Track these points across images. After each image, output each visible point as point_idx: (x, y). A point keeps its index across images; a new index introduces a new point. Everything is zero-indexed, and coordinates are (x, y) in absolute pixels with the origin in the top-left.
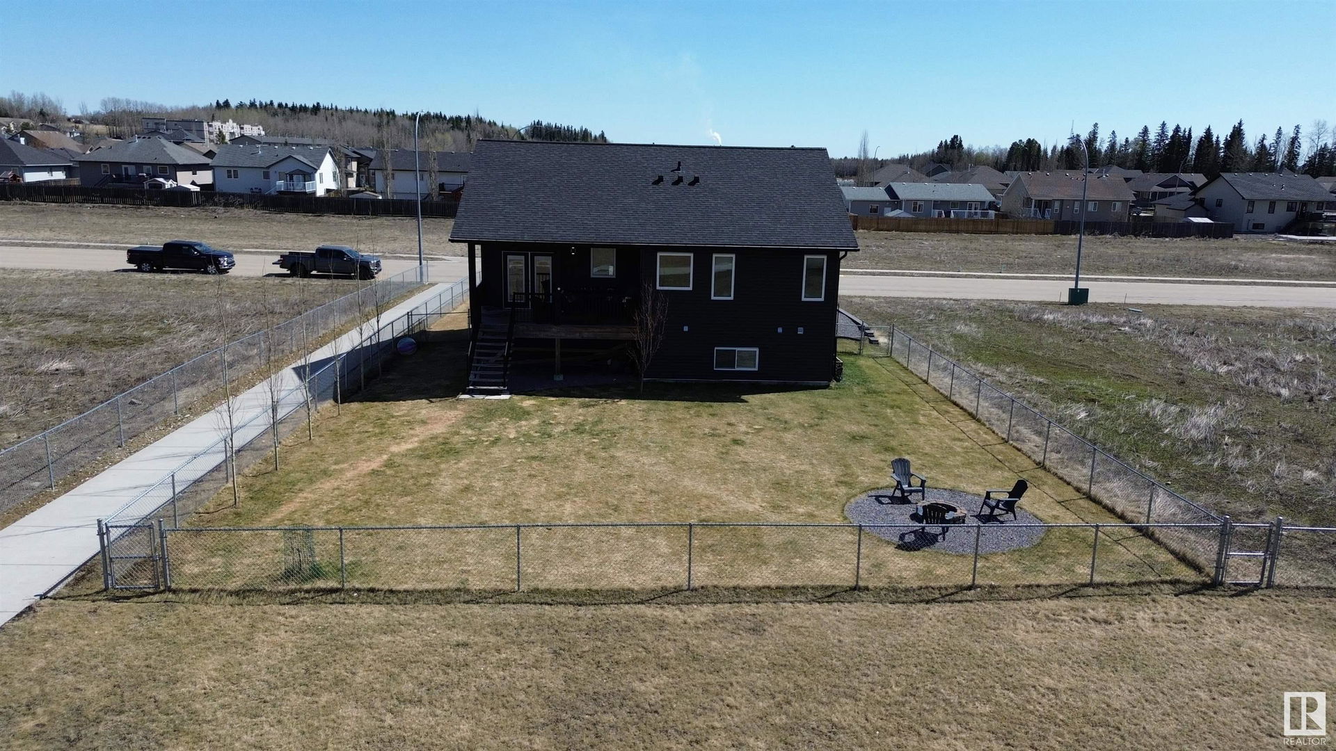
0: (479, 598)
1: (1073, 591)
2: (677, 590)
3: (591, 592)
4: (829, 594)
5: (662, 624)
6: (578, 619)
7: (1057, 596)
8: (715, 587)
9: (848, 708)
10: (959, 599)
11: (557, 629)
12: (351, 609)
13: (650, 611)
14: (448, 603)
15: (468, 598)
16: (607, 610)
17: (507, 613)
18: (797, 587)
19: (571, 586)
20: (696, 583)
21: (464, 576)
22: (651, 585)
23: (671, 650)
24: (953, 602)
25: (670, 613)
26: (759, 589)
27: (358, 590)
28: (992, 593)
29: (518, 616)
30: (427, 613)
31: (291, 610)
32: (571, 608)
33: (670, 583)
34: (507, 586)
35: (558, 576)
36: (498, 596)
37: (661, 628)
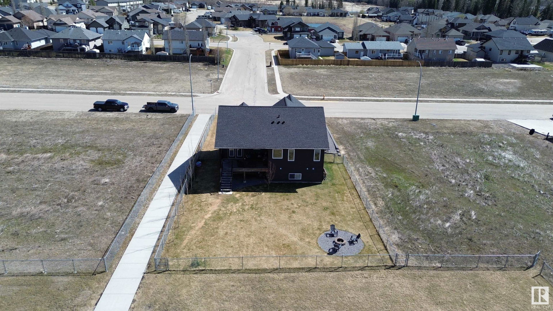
0: (234, 272)
1: (362, 269)
2: (277, 269)
3: (258, 270)
4: (310, 270)
5: (274, 279)
6: (256, 278)
7: (359, 270)
8: (285, 268)
9: (309, 302)
10: (338, 271)
11: (252, 280)
12: (208, 275)
13: (271, 275)
14: (228, 273)
15: (232, 272)
16: (262, 275)
17: (241, 276)
18: (303, 268)
19: (254, 268)
20: (281, 267)
21: (230, 265)
22: (271, 267)
23: (275, 287)
24: (336, 272)
25: (275, 276)
26: (295, 268)
27: (209, 270)
28: (345, 269)
29: (243, 277)
30: (224, 276)
31: (195, 276)
32: (254, 274)
33: (275, 267)
34: (240, 268)
35: (250, 264)
36: (238, 271)
37: (273, 280)
